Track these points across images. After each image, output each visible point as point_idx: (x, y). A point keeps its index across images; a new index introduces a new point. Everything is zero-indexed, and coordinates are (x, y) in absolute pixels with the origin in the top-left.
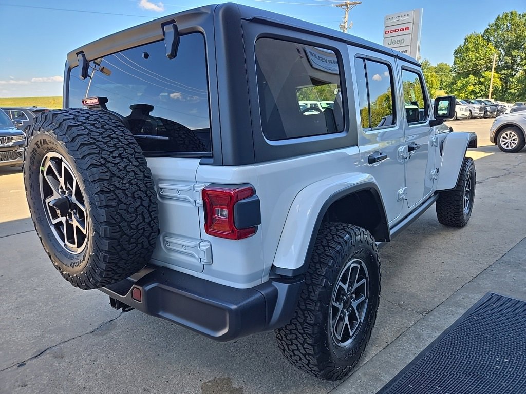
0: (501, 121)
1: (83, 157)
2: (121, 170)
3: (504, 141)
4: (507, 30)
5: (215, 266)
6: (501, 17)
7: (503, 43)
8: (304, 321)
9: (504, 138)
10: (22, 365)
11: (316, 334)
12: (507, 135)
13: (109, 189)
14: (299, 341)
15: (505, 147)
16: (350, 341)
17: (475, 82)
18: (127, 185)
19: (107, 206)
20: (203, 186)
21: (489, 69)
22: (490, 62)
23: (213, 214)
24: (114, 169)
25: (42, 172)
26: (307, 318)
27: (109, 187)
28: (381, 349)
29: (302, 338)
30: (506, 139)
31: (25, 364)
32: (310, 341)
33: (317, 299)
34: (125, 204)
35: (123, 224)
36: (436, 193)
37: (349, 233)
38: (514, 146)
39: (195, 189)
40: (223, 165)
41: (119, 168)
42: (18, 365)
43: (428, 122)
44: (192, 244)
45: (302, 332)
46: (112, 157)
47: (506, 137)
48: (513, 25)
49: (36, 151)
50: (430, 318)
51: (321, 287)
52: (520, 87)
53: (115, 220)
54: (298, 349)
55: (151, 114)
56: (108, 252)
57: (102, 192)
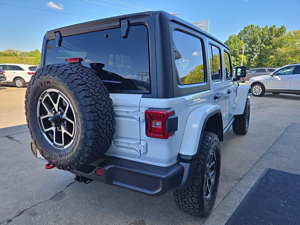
0: (253, 80)
1: (80, 92)
2: (100, 100)
3: (254, 91)
4: (249, 34)
5: (148, 155)
6: (246, 27)
7: (247, 40)
8: (192, 185)
9: (255, 89)
10: (9, 221)
11: (199, 191)
12: (256, 87)
13: (94, 110)
14: (189, 196)
15: (255, 94)
16: (209, 195)
17: (234, 60)
18: (103, 108)
19: (93, 120)
20: (144, 109)
21: (241, 53)
22: (242, 50)
23: (151, 124)
24: (96, 99)
25: (41, 101)
26: (195, 183)
27: (94, 109)
28: (221, 199)
29: (191, 194)
30: (256, 89)
31: (12, 220)
32: (196, 195)
33: (200, 172)
34: (102, 119)
35: (101, 130)
36: (234, 116)
37: (211, 137)
38: (260, 93)
39: (140, 111)
40: (157, 98)
41: (98, 99)
42: (7, 221)
43: (232, 79)
44: (135, 142)
45: (191, 190)
46: (95, 92)
47: (256, 88)
48: (252, 31)
49: (39, 88)
50: (242, 182)
51: (201, 165)
52: (256, 64)
53: (97, 128)
54: (188, 201)
55: (103, 69)
56: (91, 147)
57: (91, 112)
